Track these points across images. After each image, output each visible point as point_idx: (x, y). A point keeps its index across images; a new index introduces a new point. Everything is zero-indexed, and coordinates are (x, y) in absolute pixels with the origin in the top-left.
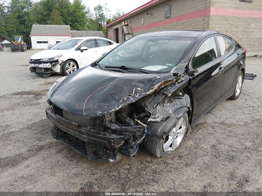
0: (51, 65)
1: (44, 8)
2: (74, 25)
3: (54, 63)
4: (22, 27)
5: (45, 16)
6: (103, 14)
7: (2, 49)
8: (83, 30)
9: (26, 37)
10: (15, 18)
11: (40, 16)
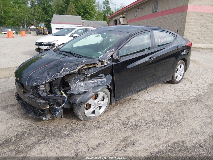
0: (49, 48)
1: (63, 2)
2: (85, 16)
3: (51, 46)
4: (46, 16)
5: (63, 8)
6: (110, 7)
7: (30, 32)
8: (92, 20)
9: (48, 24)
10: (41, 9)
11: (60, 8)
